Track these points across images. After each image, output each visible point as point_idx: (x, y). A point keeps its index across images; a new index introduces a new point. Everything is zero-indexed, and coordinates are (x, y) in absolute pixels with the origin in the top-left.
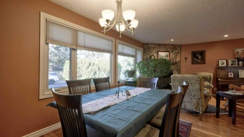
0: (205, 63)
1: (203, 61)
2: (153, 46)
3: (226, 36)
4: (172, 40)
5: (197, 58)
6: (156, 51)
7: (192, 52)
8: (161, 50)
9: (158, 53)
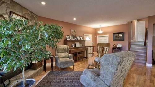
4: (43, 3)
6: (8, 12)
8: (16, 13)
9: (10, 14)
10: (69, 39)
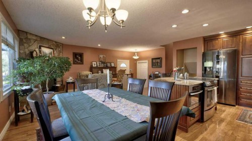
0: (83, 64)
1: (82, 62)
2: (35, 38)
3: (99, 45)
4: (63, 38)
5: (77, 58)
6: (38, 46)
7: (74, 53)
8: (44, 45)
9: (40, 48)
10: (96, 66)
